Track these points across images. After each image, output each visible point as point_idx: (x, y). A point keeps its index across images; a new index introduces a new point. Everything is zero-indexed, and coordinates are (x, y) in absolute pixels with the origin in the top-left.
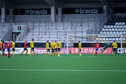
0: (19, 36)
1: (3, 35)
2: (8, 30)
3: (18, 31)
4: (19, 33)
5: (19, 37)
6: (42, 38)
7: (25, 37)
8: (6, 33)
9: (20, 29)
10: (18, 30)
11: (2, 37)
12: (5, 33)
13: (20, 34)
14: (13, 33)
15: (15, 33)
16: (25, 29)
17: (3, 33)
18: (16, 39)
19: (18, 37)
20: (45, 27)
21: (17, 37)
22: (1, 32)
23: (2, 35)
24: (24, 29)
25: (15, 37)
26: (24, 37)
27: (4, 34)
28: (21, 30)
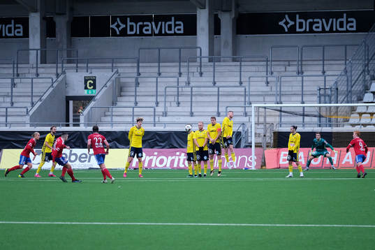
0: (88, 108)
1: (33, 105)
2: (51, 89)
3: (86, 93)
4: (90, 98)
5: (89, 112)
6: (168, 114)
7: (109, 113)
8: (44, 98)
9: (91, 85)
10: (86, 88)
11: (31, 113)
12: (40, 100)
13: (92, 104)
14: (68, 99)
15: (75, 98)
16: (108, 85)
17: (35, 99)
18: (79, 120)
19: (86, 112)
20: (176, 79)
21: (80, 111)
22: (29, 96)
23: (29, 105)
24: (105, 85)
25: (75, 111)
26: (106, 114)
27: (39, 103)
28: (95, 88)
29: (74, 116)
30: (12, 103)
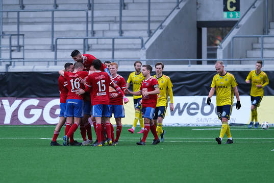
0: (228, 39)
1: (150, 33)
2: (176, 12)
3: (225, 16)
4: (231, 25)
5: (229, 44)
7: (259, 46)
8: (166, 23)
9: (232, 5)
10: (225, 10)
11: (147, 46)
12: (161, 27)
13: (234, 32)
14: (200, 25)
15: (210, 25)
16: (257, 5)
17: (153, 26)
18: (215, 56)
19: (225, 44)
21: (218, 42)
22: (144, 22)
23: (146, 34)
24: (253, 6)
25: (211, 42)
26: (256, 46)
27: (159, 32)
28: (238, 10)
29: (208, 50)
30: (121, 32)
